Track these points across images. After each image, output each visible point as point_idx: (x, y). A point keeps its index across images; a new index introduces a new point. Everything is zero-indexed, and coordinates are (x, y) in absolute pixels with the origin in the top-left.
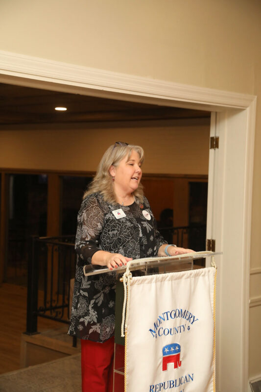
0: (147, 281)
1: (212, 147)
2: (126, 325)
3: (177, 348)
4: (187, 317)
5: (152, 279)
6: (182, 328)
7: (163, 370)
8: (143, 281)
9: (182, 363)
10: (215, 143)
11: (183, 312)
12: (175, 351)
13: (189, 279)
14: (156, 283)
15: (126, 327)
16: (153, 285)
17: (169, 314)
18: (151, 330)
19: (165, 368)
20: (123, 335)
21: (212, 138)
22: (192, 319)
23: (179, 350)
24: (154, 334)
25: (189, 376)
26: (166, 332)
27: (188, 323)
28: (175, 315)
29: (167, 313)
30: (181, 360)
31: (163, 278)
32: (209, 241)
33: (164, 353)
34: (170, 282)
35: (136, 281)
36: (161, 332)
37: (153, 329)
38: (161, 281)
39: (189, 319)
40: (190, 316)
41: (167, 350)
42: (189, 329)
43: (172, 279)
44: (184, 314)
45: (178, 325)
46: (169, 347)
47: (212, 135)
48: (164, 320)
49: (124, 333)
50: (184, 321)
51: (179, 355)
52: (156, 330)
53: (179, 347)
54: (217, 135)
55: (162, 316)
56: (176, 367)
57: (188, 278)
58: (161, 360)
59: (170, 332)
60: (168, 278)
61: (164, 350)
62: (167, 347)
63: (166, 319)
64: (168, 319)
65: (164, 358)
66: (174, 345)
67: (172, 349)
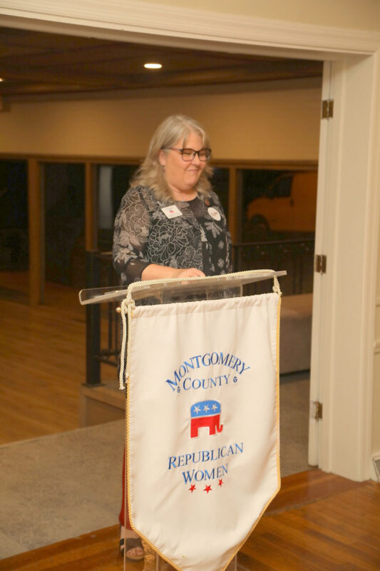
0: (161, 313)
1: (325, 116)
2: (127, 375)
3: (215, 407)
4: (232, 364)
5: (170, 310)
6: (223, 380)
7: (192, 437)
8: (154, 313)
9: (224, 427)
10: (328, 109)
11: (225, 357)
12: (212, 411)
13: (234, 310)
14: (177, 314)
15: (126, 377)
16: (173, 318)
17: (200, 359)
18: (168, 381)
19: (194, 434)
20: (122, 387)
21: (325, 102)
22: (240, 368)
23: (219, 410)
24: (175, 387)
25: (237, 445)
26: (196, 384)
27: (234, 373)
28: (211, 360)
29: (197, 357)
30: (221, 423)
31: (189, 308)
32: (319, 257)
33: (193, 413)
34: (202, 314)
35: (143, 312)
36: (188, 384)
37: (173, 378)
38: (187, 313)
39: (235, 366)
40: (238, 363)
41: (197, 409)
42: (235, 380)
43: (204, 309)
44: (226, 360)
45: (216, 374)
46: (201, 405)
47: (325, 97)
48: (193, 367)
49: (125, 385)
50: (226, 370)
51: (219, 416)
52: (178, 380)
53: (219, 405)
54: (331, 98)
55: (189, 362)
56: (212, 432)
57: (231, 308)
58: (188, 423)
59: (202, 384)
60: (197, 308)
61: (192, 409)
62: (197, 405)
63: (195, 365)
64: (198, 367)
65: (193, 421)
66: (210, 403)
67: (206, 408)
